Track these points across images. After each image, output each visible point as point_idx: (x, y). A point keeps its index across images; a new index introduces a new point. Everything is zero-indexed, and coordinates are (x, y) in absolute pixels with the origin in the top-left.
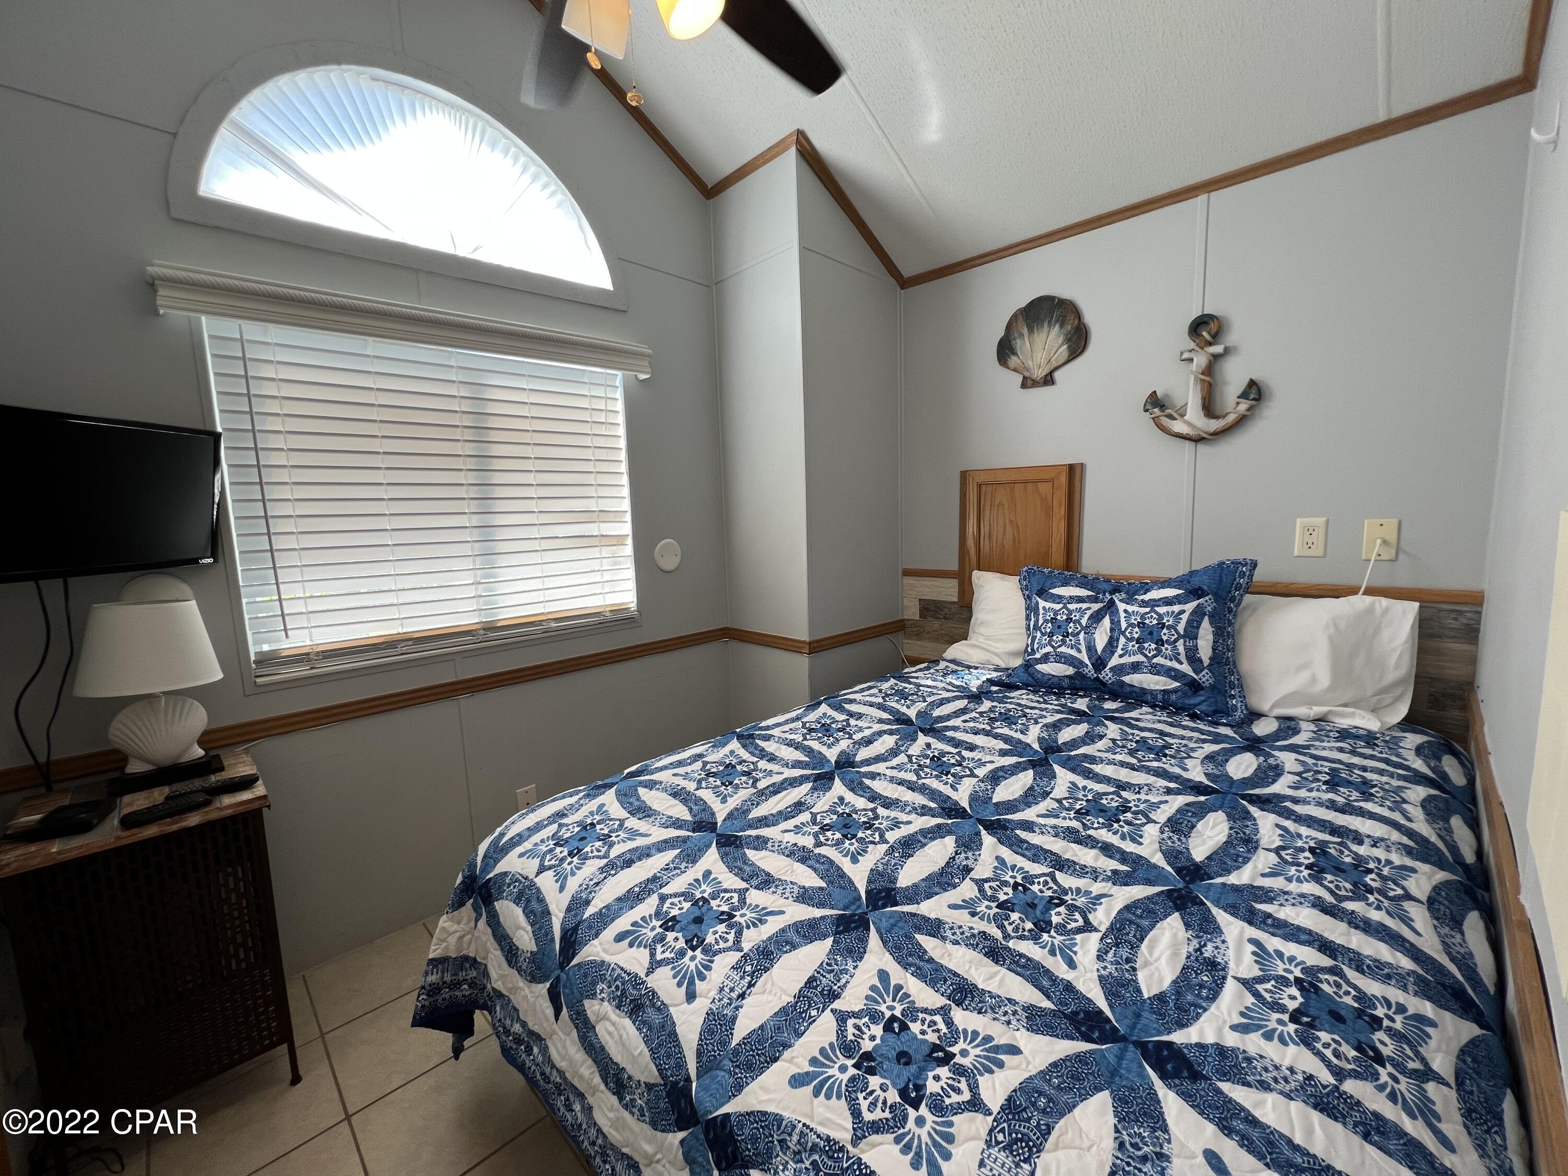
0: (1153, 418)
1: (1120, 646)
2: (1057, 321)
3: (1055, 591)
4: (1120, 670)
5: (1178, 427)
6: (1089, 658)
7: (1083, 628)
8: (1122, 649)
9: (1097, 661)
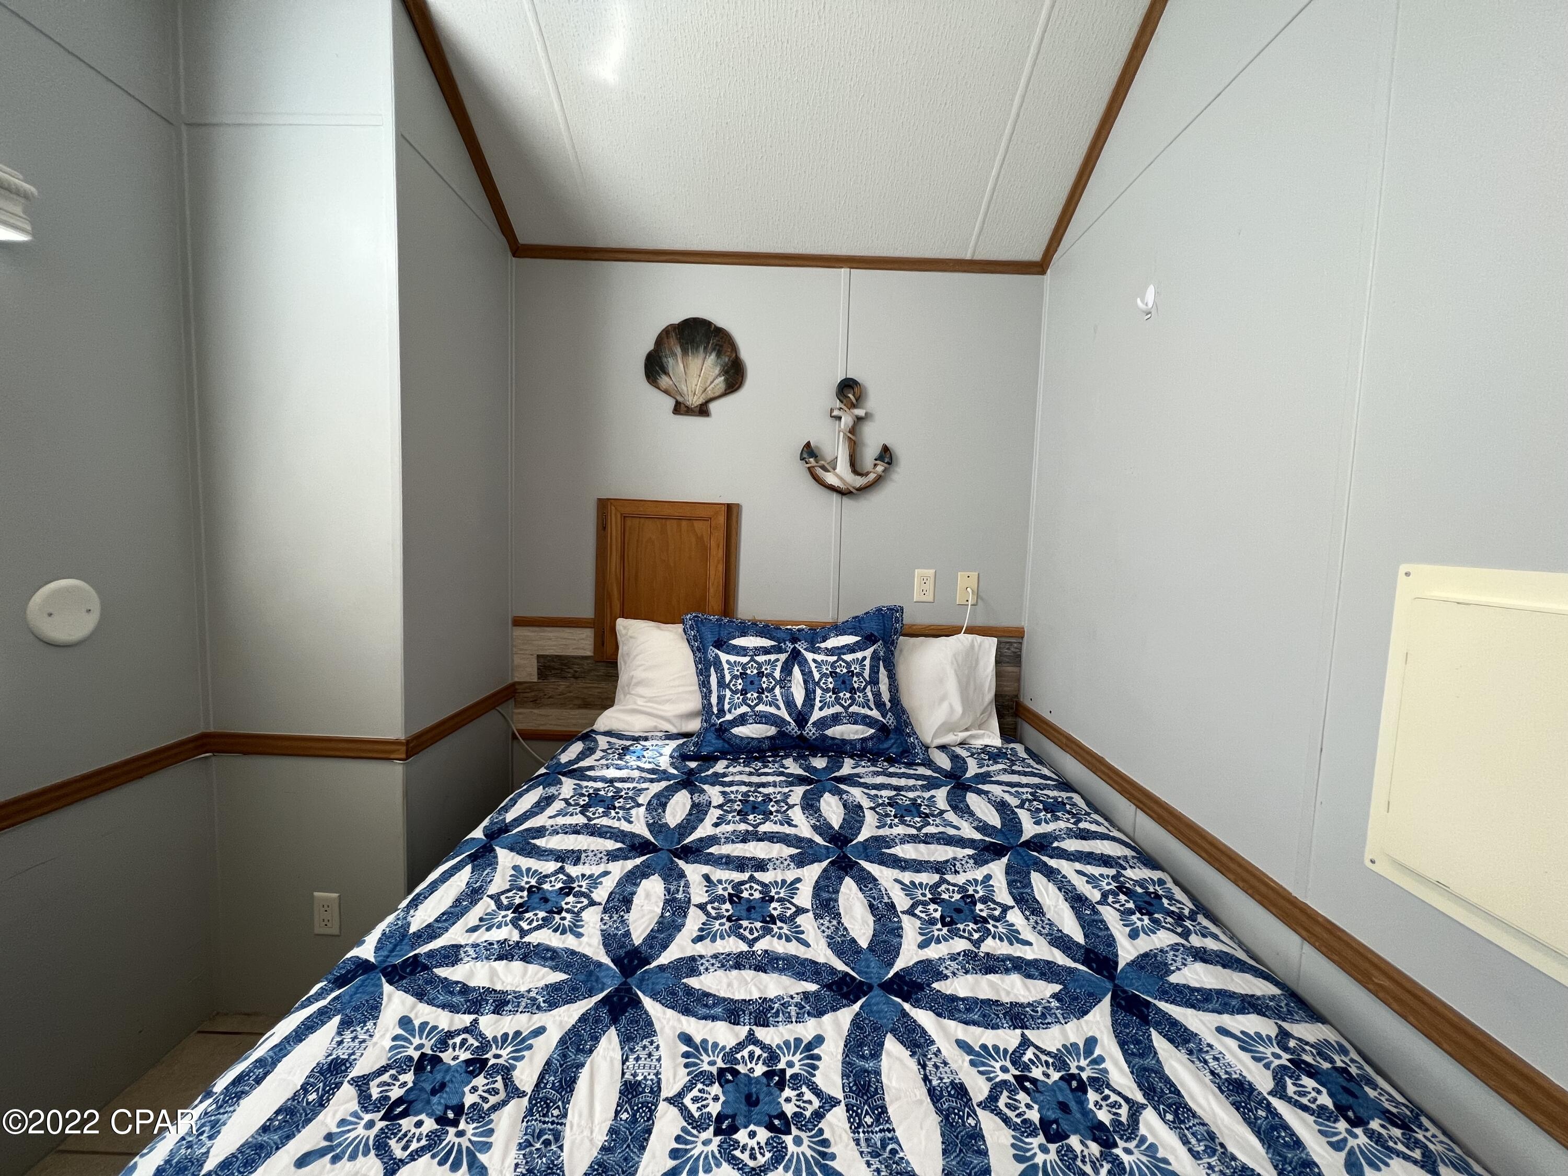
0: (809, 468)
1: (818, 699)
2: (714, 349)
3: (736, 642)
4: (823, 724)
5: (831, 479)
6: (790, 715)
7: (777, 682)
8: (820, 702)
9: (798, 717)
